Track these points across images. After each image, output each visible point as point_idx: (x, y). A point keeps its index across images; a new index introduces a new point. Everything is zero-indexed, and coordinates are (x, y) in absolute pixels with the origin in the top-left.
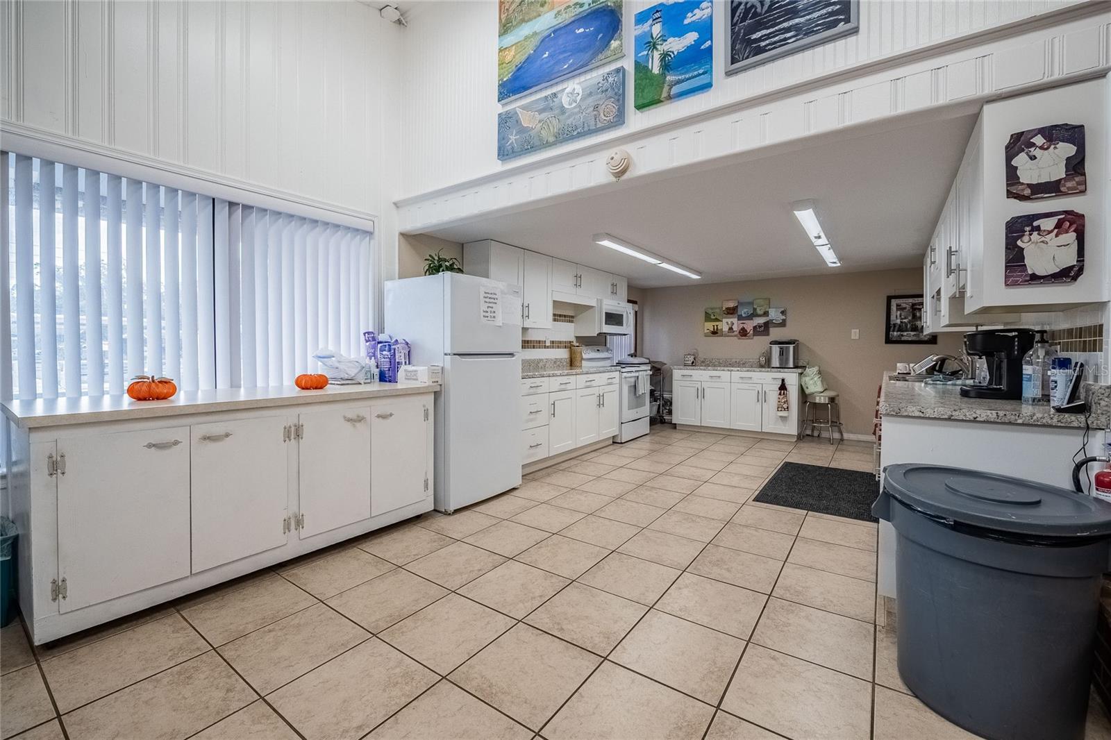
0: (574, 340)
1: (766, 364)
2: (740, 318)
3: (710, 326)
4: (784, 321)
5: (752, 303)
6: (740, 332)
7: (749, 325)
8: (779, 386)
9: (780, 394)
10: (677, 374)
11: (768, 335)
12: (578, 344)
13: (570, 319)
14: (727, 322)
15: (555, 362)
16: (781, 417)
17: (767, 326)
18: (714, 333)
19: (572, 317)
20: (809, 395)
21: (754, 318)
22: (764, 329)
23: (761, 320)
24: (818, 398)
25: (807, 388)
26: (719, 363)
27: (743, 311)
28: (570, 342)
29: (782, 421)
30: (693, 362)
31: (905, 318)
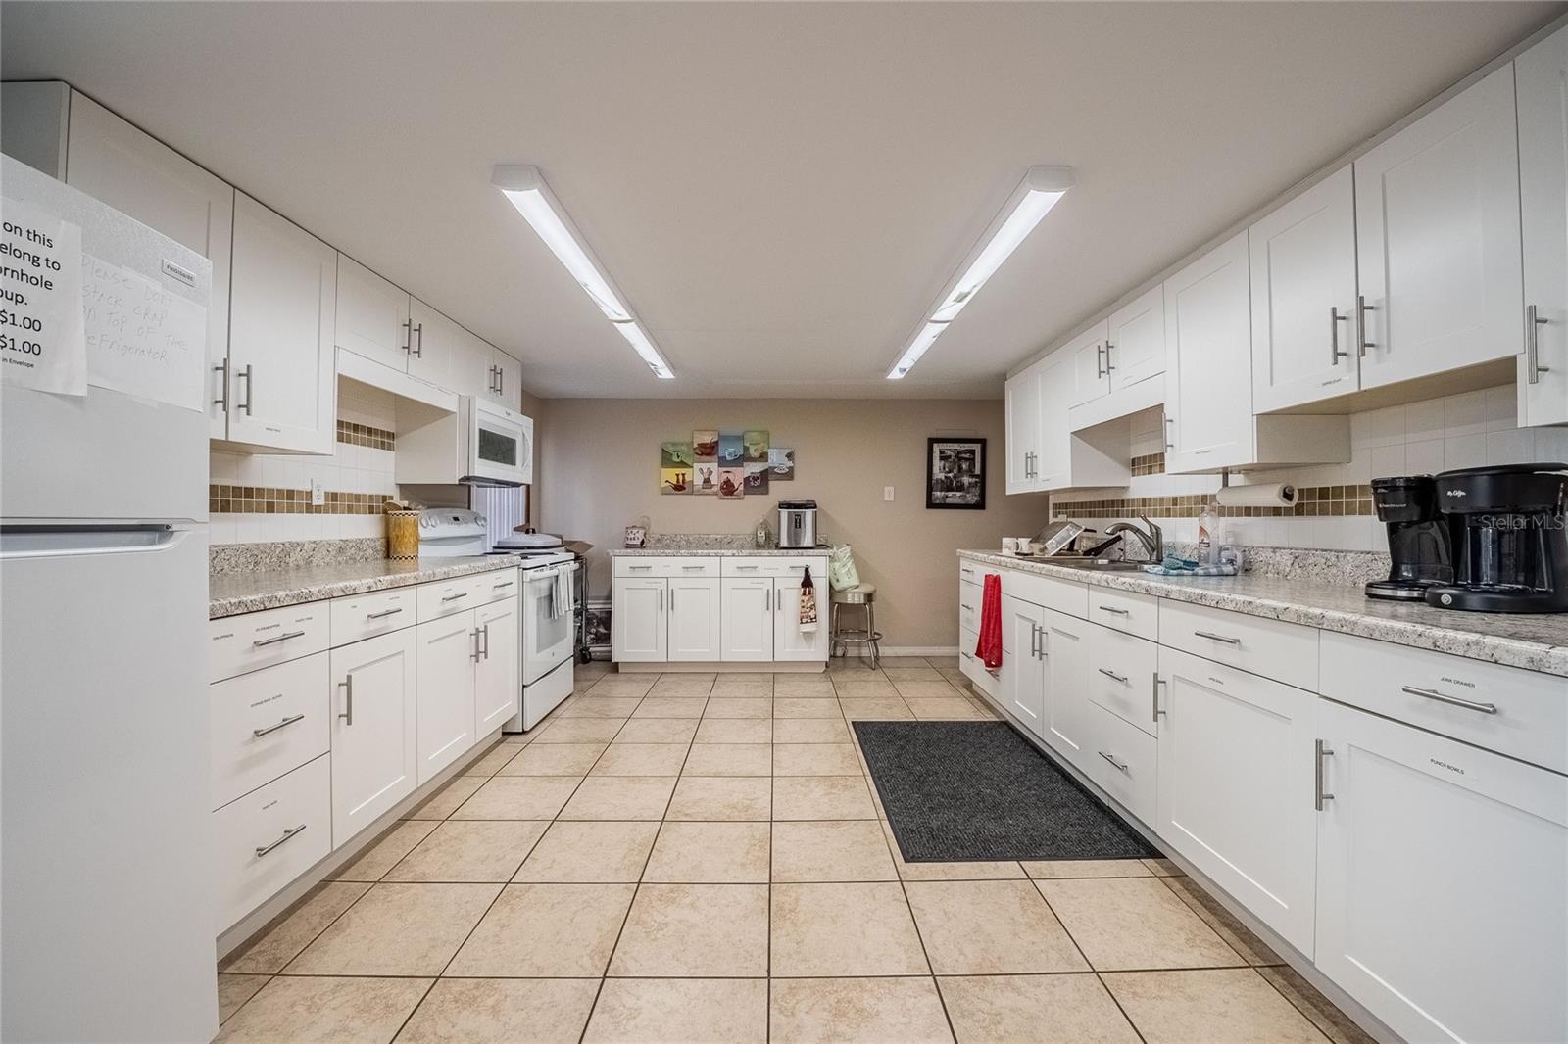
0: (395, 493)
1: (769, 542)
2: (722, 462)
3: (671, 475)
4: (791, 469)
5: (741, 438)
6: (722, 488)
7: (738, 476)
8: (802, 579)
9: (804, 594)
10: (621, 565)
11: (767, 492)
12: (405, 504)
13: (385, 439)
14: (701, 469)
15: (341, 551)
16: (804, 633)
17: (765, 476)
18: (679, 487)
19: (391, 435)
20: (839, 591)
21: (745, 464)
22: (759, 484)
23: (756, 468)
24: (849, 596)
25: (838, 580)
26: (688, 541)
27: (728, 451)
28: (384, 498)
29: (805, 638)
30: (642, 542)
31: (949, 472)
